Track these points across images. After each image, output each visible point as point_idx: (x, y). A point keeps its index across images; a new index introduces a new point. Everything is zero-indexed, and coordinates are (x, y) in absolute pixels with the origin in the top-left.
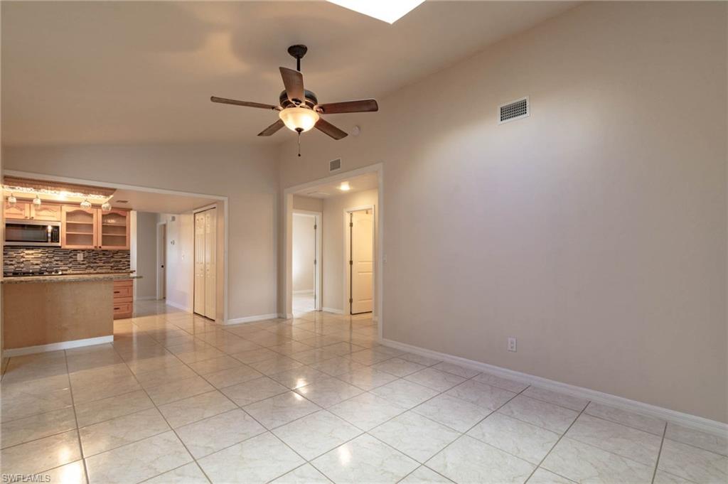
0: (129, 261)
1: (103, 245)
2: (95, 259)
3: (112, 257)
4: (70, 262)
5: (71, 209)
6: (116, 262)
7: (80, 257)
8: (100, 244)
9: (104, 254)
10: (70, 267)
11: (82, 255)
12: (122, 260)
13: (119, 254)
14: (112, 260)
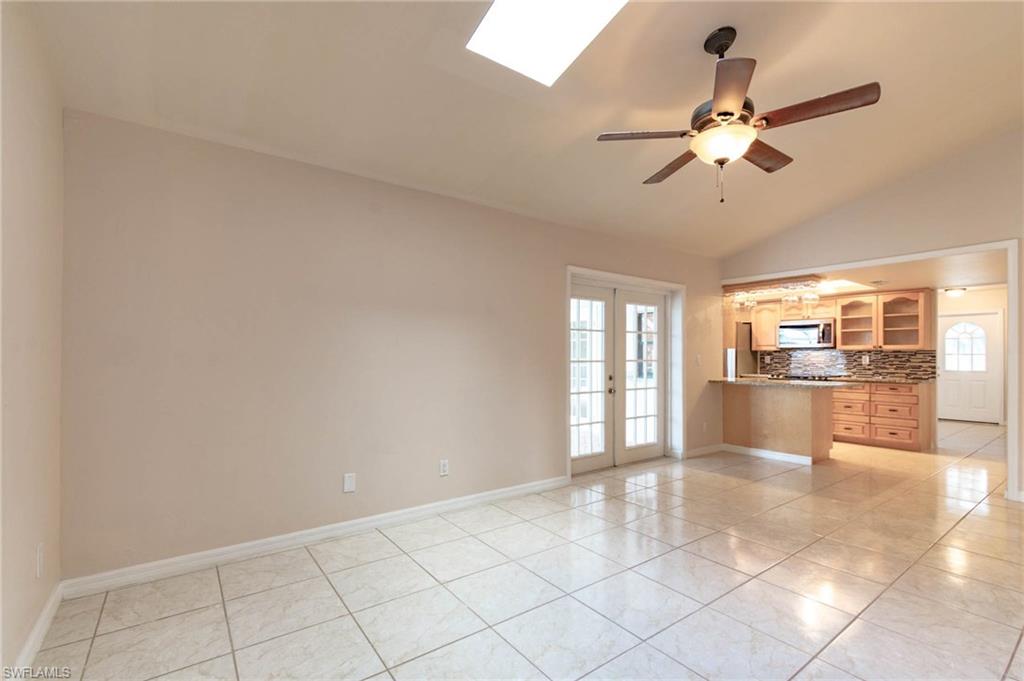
0: (934, 367)
1: (885, 343)
2: (884, 363)
3: (908, 361)
4: (855, 367)
5: (846, 301)
6: (914, 367)
7: (866, 360)
8: (881, 343)
9: (896, 357)
10: (854, 373)
11: (868, 358)
12: (924, 365)
13: (918, 356)
14: (908, 364)
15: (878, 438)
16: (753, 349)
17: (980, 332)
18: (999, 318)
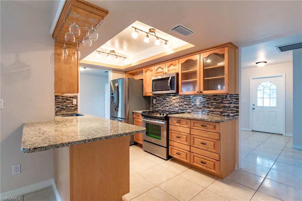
0: (238, 108)
1: (204, 90)
2: (208, 104)
3: (222, 102)
4: (192, 106)
5: (184, 60)
6: (225, 107)
8: (202, 90)
9: (215, 99)
11: (199, 100)
12: (231, 105)
15: (195, 164)
16: (144, 95)
17: (274, 87)
18: (282, 79)
